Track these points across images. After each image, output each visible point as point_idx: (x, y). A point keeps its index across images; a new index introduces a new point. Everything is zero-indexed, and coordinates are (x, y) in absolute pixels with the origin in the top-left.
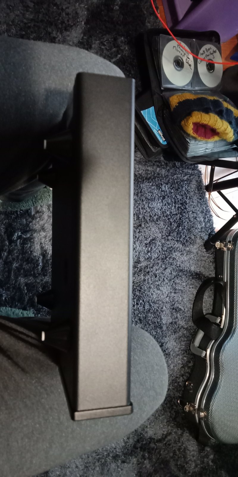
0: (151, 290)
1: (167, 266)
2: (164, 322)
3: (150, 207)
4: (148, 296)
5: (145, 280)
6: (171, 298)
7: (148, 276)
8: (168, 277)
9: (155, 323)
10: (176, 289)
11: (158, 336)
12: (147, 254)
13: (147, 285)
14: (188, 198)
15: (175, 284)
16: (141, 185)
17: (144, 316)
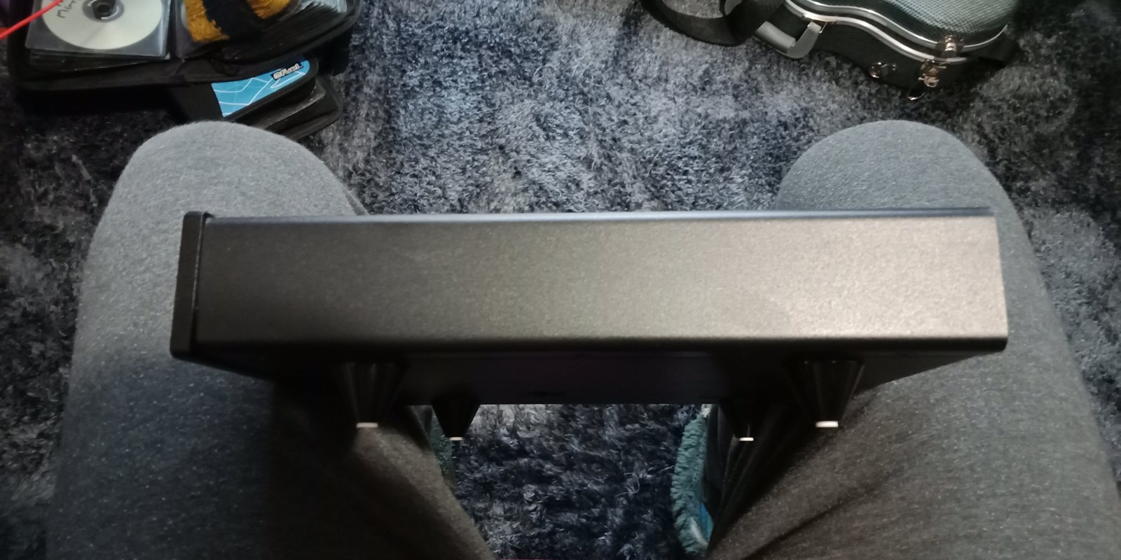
0: (656, 137)
1: (603, 94)
2: (732, 114)
3: (459, 119)
4: (669, 146)
5: (632, 151)
6: (677, 90)
7: (623, 141)
8: (628, 93)
9: (731, 136)
10: (659, 79)
12: (572, 138)
13: (643, 145)
14: (441, 23)
15: (646, 77)
17: (714, 159)
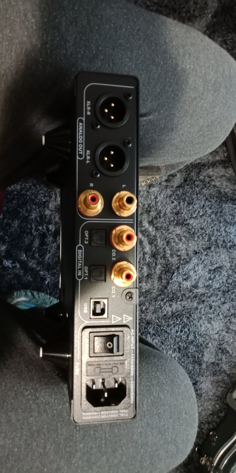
0: (201, 321)
1: (226, 301)
2: (205, 359)
3: (226, 232)
4: (195, 326)
5: (197, 308)
6: (221, 336)
7: (202, 305)
8: (225, 313)
9: (195, 357)
10: (229, 329)
11: (195, 372)
12: (208, 282)
13: (198, 314)
15: (230, 323)
16: (224, 205)
17: (185, 346)
